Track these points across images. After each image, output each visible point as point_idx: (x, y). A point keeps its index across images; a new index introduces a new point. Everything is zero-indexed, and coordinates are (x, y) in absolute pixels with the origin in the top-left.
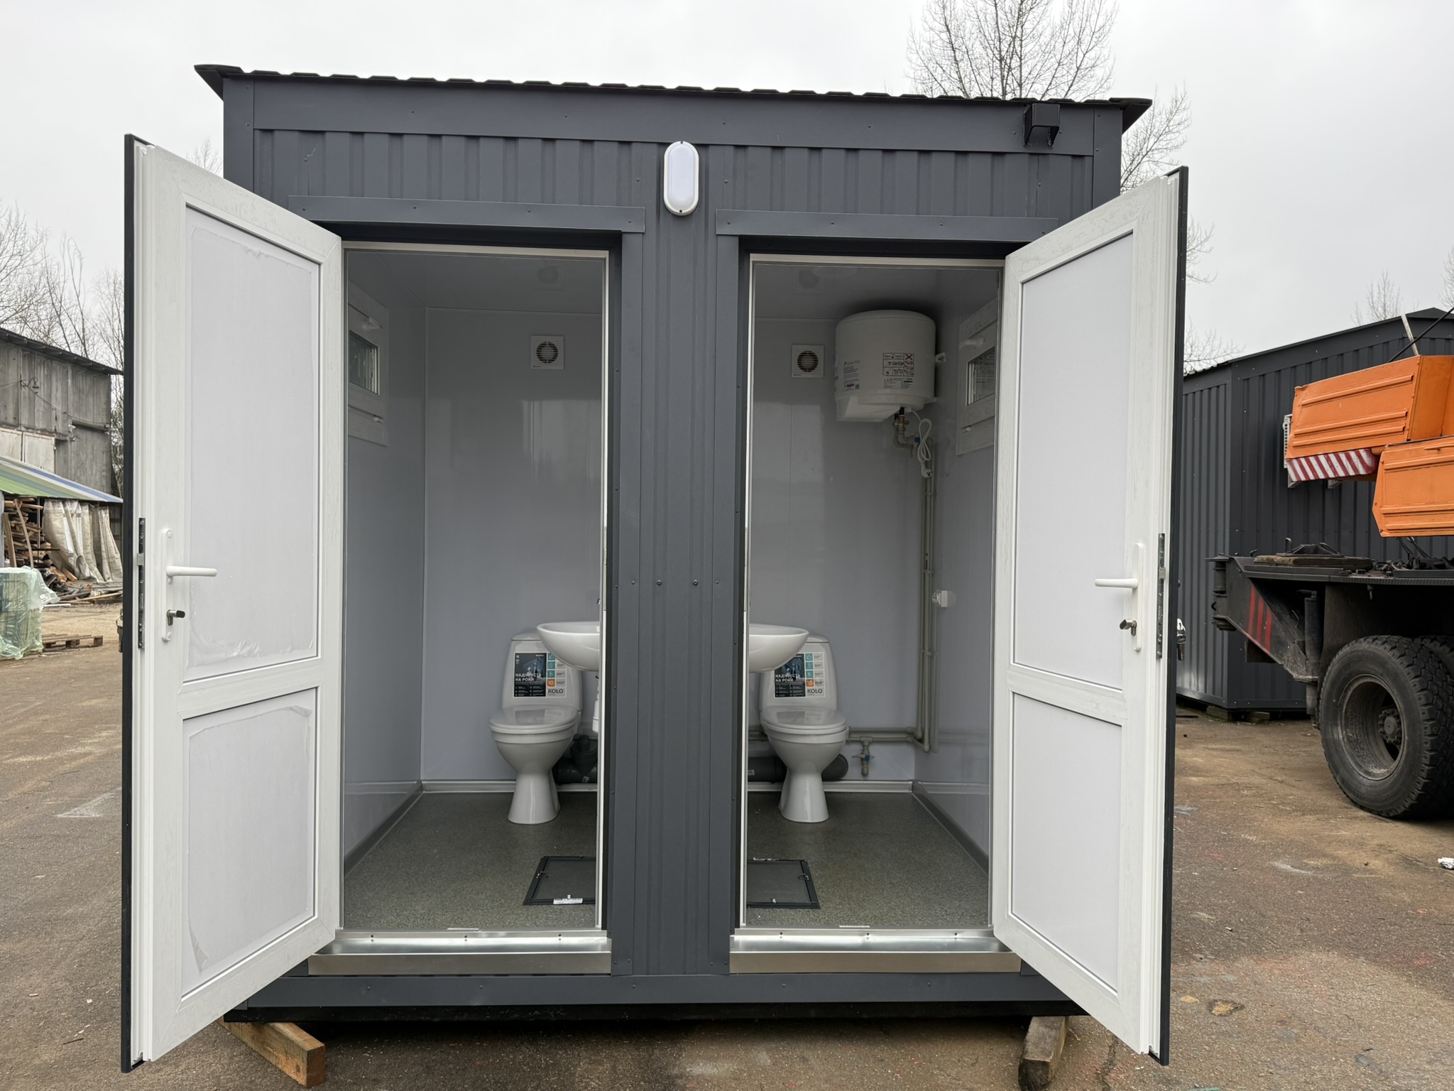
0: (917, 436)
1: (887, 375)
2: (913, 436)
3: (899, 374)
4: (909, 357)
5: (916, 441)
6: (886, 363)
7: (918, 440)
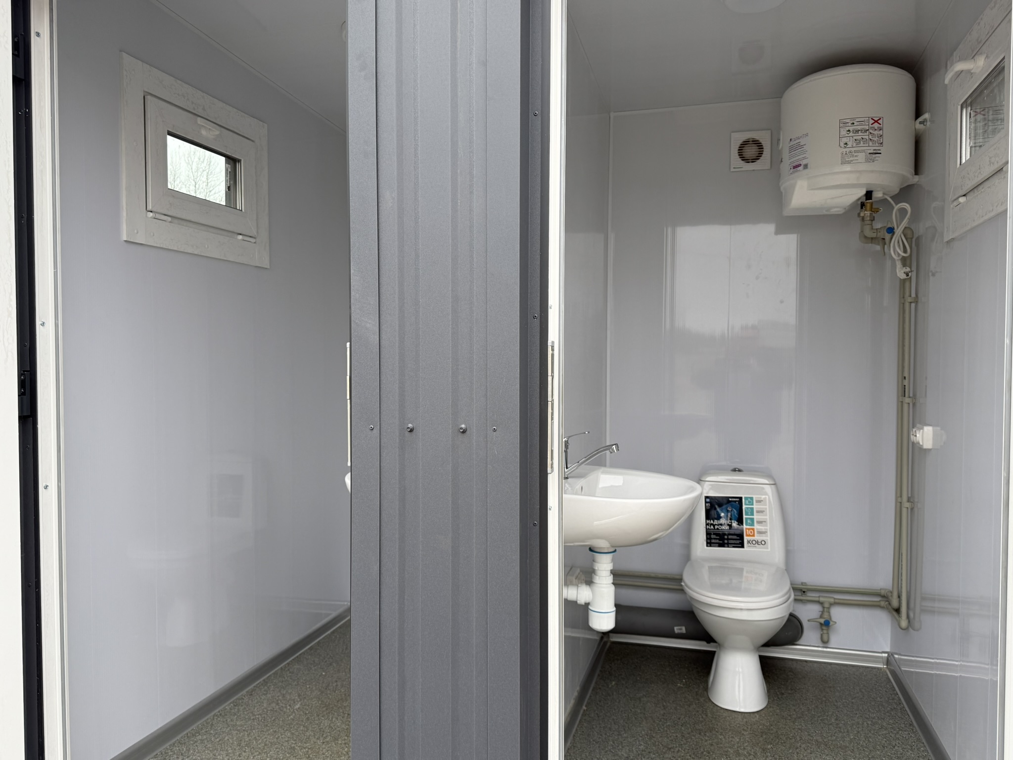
0: (889, 226)
1: (845, 147)
2: (885, 227)
3: (862, 144)
4: (876, 121)
5: (888, 233)
6: (844, 132)
7: (891, 231)
